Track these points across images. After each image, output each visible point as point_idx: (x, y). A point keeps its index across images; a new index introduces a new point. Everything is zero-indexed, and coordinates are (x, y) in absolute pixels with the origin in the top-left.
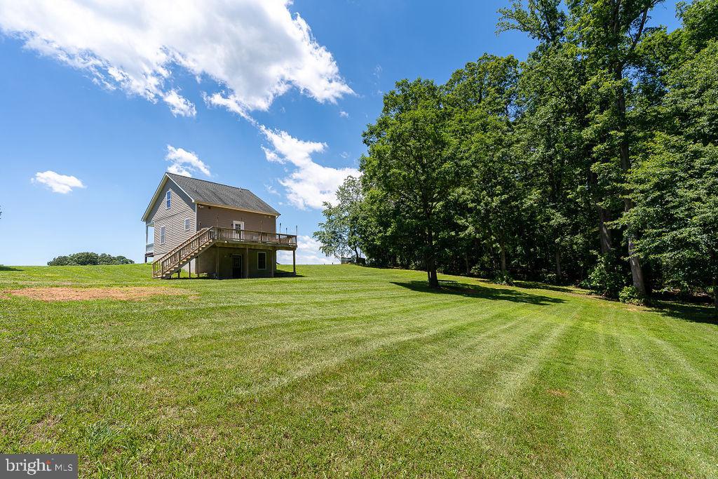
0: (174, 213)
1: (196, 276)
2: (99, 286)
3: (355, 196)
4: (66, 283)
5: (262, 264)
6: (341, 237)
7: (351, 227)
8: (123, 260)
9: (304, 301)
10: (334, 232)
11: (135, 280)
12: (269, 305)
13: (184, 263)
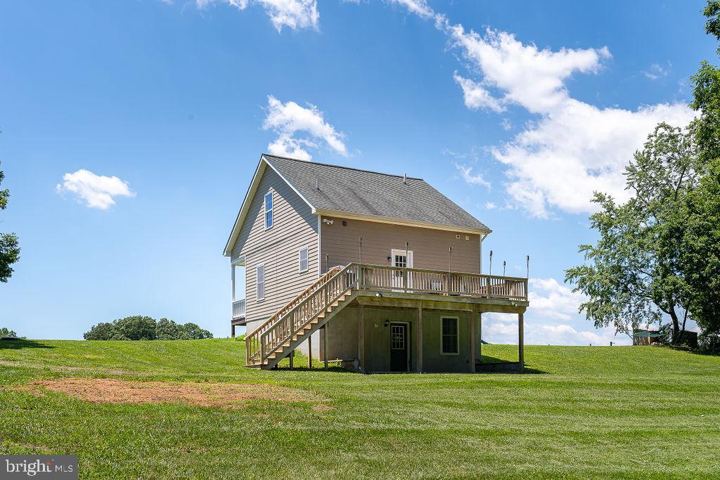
0: (279, 236)
1: (321, 364)
2: (164, 379)
3: (675, 175)
4: (114, 372)
5: (450, 344)
6: (634, 279)
7: (663, 255)
8: (194, 332)
9: (545, 429)
10: (617, 269)
11: (219, 371)
12: (470, 433)
13: (301, 339)
